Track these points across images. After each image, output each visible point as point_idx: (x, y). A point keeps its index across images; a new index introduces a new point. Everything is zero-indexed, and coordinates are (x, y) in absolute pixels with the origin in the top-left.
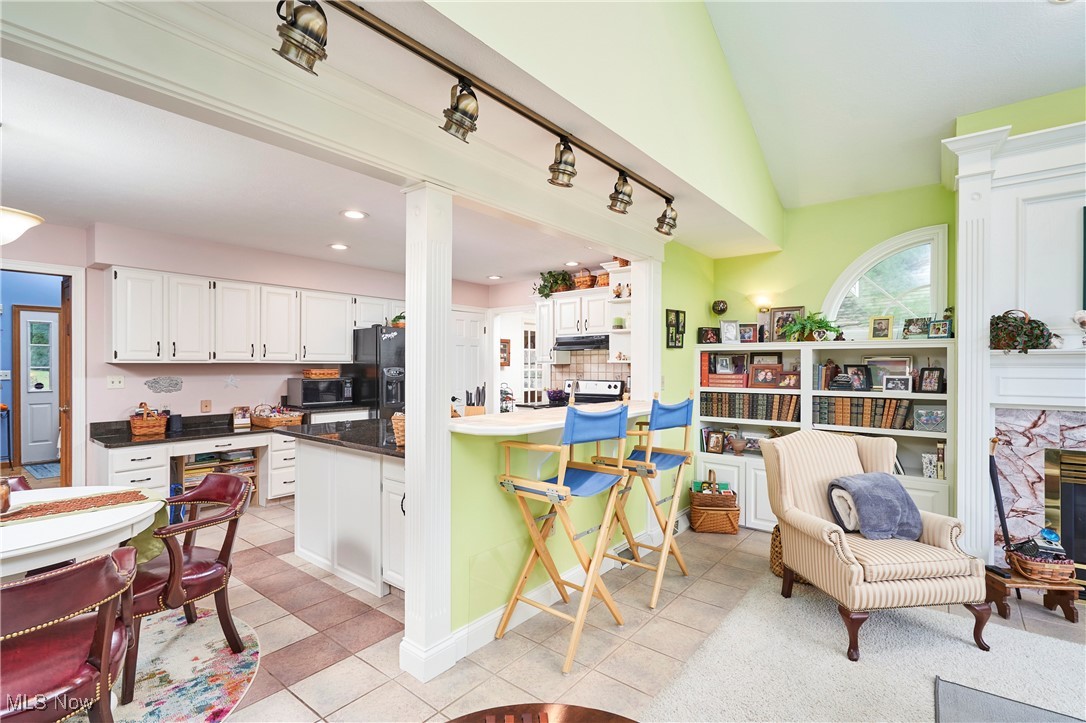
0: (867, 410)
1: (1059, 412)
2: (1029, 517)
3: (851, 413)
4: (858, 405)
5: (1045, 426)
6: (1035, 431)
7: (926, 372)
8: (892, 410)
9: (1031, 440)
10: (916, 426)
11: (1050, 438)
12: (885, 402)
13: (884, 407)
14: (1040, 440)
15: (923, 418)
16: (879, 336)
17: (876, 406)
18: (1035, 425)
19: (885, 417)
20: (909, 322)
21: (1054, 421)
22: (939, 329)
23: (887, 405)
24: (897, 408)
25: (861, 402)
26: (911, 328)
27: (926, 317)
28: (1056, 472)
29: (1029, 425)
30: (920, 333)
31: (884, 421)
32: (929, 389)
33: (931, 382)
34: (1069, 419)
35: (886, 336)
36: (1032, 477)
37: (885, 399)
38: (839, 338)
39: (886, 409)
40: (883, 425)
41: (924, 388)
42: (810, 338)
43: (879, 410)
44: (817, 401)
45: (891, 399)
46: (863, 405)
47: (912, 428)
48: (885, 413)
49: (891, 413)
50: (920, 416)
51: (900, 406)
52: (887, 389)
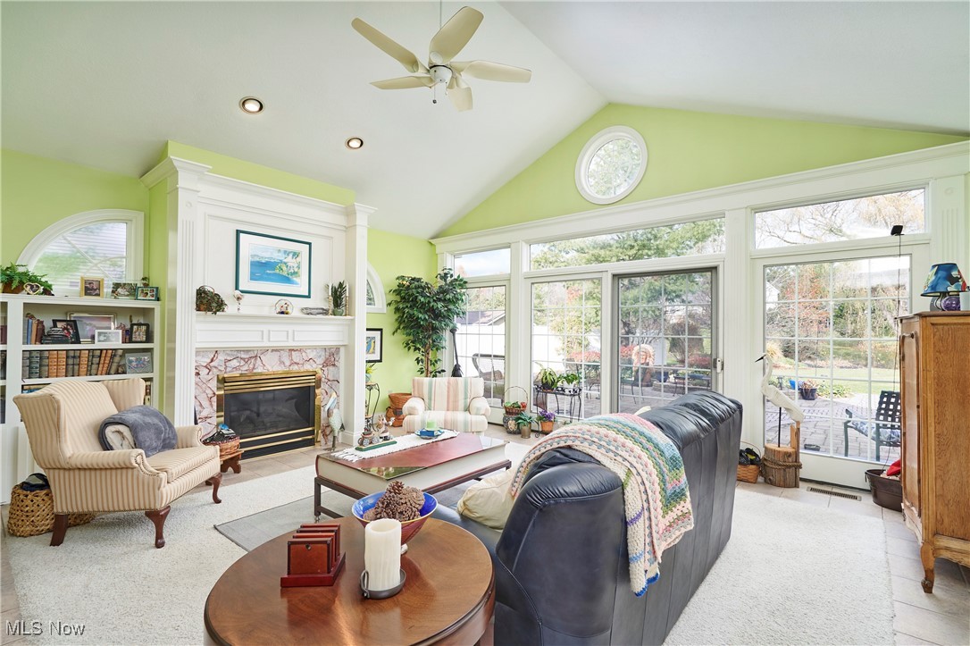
0: (84, 361)
1: (224, 350)
2: (208, 420)
3: (67, 365)
4: (74, 357)
5: (217, 361)
6: (212, 364)
7: (135, 327)
8: (108, 359)
9: (210, 370)
10: (128, 370)
11: (220, 368)
12: (101, 353)
13: (100, 357)
14: (215, 370)
15: (134, 364)
16: (90, 295)
17: (93, 356)
18: (212, 361)
19: (101, 366)
20: (117, 286)
21: (221, 357)
22: (147, 294)
23: (103, 355)
24: (113, 356)
25: (77, 353)
26: (119, 290)
27: (132, 282)
28: (222, 392)
29: (209, 361)
30: (128, 295)
31: (100, 369)
32: (139, 340)
33: (140, 334)
34: (228, 355)
35: (98, 295)
36: (210, 395)
37: (101, 350)
38: (47, 292)
39: (102, 359)
40: (99, 372)
41: (134, 339)
42: (18, 290)
43: (96, 360)
44: (29, 357)
45: (107, 350)
46: (79, 357)
47: (124, 373)
48: (102, 362)
49: (107, 362)
50: (131, 362)
51: (115, 355)
52: (99, 341)
